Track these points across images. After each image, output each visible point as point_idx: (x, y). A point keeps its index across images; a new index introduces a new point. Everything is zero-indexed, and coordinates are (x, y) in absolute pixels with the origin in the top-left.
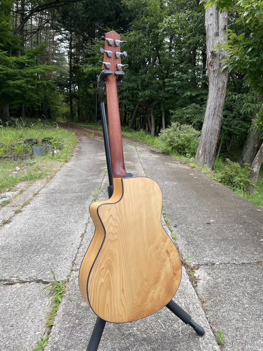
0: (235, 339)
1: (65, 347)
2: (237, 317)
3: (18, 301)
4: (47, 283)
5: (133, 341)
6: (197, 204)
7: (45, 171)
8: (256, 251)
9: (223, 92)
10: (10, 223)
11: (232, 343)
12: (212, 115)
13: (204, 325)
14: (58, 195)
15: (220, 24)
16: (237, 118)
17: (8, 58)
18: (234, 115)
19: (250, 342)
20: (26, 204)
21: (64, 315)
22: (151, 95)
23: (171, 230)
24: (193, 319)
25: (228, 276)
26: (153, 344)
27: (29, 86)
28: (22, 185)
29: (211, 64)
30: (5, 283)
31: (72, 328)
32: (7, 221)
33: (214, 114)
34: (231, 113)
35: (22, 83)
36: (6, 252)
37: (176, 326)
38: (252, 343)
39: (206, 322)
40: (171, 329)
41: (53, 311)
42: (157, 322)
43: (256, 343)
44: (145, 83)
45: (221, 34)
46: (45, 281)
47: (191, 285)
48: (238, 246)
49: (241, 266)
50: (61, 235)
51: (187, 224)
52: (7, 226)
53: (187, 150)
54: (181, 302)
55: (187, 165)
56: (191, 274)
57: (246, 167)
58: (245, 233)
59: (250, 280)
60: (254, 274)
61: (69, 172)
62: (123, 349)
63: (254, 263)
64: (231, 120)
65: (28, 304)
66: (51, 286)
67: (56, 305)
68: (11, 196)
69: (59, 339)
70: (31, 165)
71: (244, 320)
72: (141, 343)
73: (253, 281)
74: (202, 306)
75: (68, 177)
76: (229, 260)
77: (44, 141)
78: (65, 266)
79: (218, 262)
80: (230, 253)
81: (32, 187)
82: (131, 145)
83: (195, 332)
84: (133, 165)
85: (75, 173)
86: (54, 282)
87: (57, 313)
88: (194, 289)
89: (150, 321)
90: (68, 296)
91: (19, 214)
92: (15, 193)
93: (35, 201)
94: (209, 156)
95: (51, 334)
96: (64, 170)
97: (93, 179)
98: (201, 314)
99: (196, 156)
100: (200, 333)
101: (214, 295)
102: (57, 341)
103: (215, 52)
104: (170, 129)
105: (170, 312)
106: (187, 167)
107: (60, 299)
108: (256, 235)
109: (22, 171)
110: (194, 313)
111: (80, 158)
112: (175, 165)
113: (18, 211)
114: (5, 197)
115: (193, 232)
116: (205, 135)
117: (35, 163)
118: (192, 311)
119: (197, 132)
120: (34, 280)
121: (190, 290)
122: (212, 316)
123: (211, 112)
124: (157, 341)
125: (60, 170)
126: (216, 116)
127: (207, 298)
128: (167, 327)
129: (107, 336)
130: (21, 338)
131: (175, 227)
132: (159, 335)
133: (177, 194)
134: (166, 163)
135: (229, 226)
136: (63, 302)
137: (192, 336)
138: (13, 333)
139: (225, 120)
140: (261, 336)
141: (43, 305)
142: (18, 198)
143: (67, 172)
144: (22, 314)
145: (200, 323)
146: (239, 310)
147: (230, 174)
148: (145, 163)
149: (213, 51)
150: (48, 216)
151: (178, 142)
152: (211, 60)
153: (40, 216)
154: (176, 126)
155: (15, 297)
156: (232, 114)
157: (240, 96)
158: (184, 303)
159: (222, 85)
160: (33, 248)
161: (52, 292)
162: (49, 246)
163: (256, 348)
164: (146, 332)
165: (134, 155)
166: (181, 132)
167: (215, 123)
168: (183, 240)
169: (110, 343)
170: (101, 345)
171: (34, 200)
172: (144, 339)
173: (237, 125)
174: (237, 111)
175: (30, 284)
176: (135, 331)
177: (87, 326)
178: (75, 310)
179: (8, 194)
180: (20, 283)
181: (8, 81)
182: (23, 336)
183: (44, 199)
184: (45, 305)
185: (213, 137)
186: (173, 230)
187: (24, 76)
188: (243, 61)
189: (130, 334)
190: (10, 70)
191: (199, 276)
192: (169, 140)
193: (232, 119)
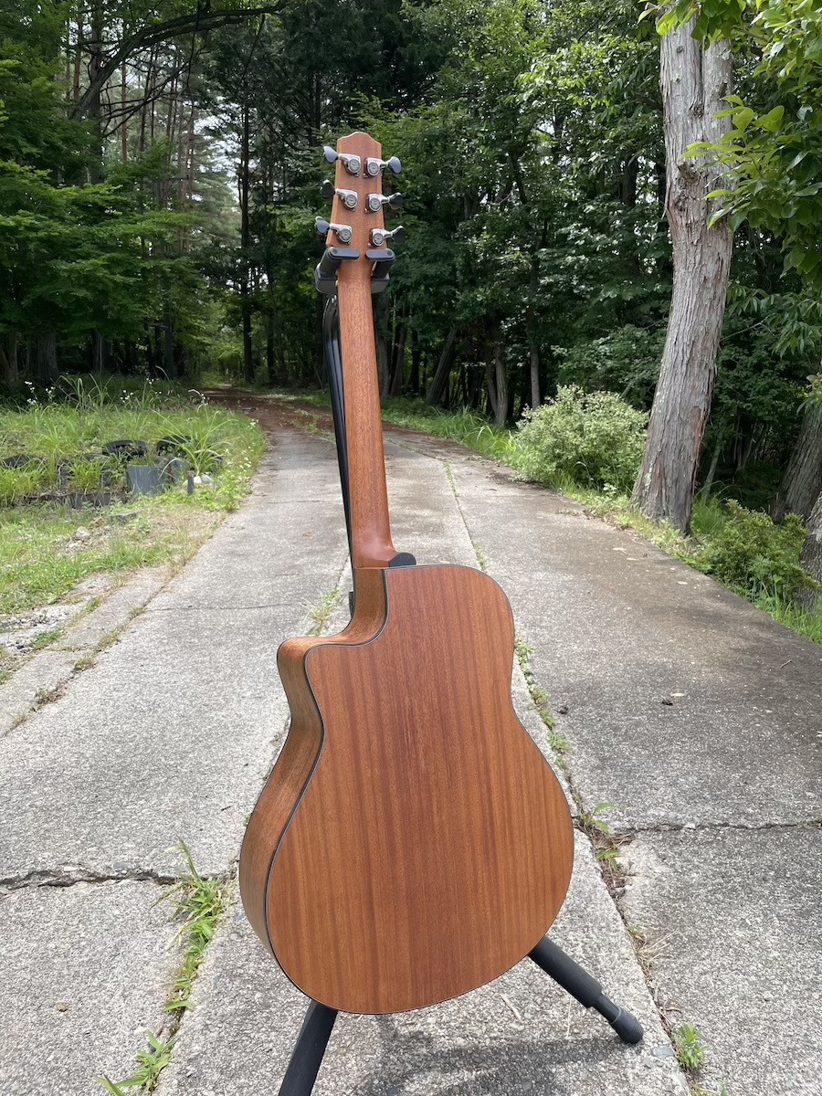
0: (735, 1055)
1: (222, 1074)
2: (746, 988)
3: (82, 935)
4: (170, 881)
5: (424, 1055)
6: (634, 643)
7: (168, 541)
8: (812, 789)
9: (719, 291)
10: (59, 701)
11: (725, 1066)
12: (685, 362)
13: (641, 1011)
14: (204, 614)
15: (708, 79)
16: (764, 371)
17: (54, 190)
18: (755, 362)
19: (781, 1064)
20: (106, 643)
21: (219, 977)
22: (494, 301)
23: (550, 724)
24: (607, 991)
25: (721, 864)
26: (485, 1065)
27: (118, 278)
28: (94, 585)
29: (680, 204)
30: (44, 882)
31: (243, 1015)
32: (51, 693)
33: (691, 359)
34: (747, 353)
35: (96, 267)
36: (46, 789)
37: (555, 1013)
38: (787, 1065)
39: (649, 1002)
40: (540, 1022)
41: (187, 967)
42: (497, 1000)
43: (797, 1066)
44: (477, 264)
45: (711, 110)
46: (163, 875)
47: (607, 892)
48: (757, 774)
49: (764, 834)
50: (214, 736)
51: (599, 706)
52: (50, 709)
53: (604, 473)
54: (575, 942)
55: (606, 520)
56: (607, 857)
57: (790, 525)
58: (779, 733)
59: (789, 878)
60: (802, 857)
61: (238, 543)
62: (393, 1080)
63: (805, 825)
64: (747, 377)
65: (112, 944)
66: (182, 891)
67: (196, 947)
68: (64, 617)
69: (203, 1047)
70: (122, 521)
71: (765, 997)
72: (449, 1063)
73: (798, 879)
74: (637, 955)
75: (235, 560)
76: (725, 816)
77: (162, 446)
78: (223, 830)
79: (692, 820)
80: (729, 793)
81: (124, 591)
82: (431, 459)
83: (612, 1030)
84: (438, 521)
85: (257, 546)
86: (190, 878)
87: (198, 971)
88: (616, 902)
89: (479, 998)
90: (231, 921)
91: (86, 673)
92: (75, 609)
93: (135, 634)
94: (674, 491)
95: (179, 1033)
96: (223, 536)
97: (314, 564)
98: (633, 977)
99: (635, 492)
100: (628, 1036)
101: (675, 921)
102: (196, 1054)
103: (692, 166)
104: (551, 409)
105: (538, 970)
106: (604, 527)
107: (207, 931)
108: (813, 739)
109: (96, 542)
110: (613, 975)
111: (273, 500)
112: (569, 518)
113: (83, 663)
114: (43, 621)
115: (616, 729)
116: (662, 426)
117: (134, 516)
118: (605, 969)
119: (638, 417)
120: (132, 874)
121: (604, 906)
122: (667, 984)
123: (681, 354)
124: (497, 1058)
125: (211, 537)
126: (696, 366)
127: (655, 931)
128: (526, 1015)
129: (346, 1041)
130: (91, 1044)
131: (562, 713)
132: (503, 1040)
133: (573, 610)
134: (542, 514)
135: (729, 712)
136: (218, 940)
137: (603, 1043)
138: (68, 1030)
139: (727, 377)
140: (816, 1045)
141: (156, 948)
142: (84, 624)
143: (232, 543)
144: (95, 973)
145: (629, 1004)
146: (752, 968)
147: (739, 547)
148: (475, 514)
149: (685, 164)
150: (173, 681)
151: (578, 446)
152: (680, 191)
153: (150, 680)
154: (571, 399)
155: (75, 923)
156: (751, 358)
157: (775, 299)
158: (581, 944)
159: (716, 270)
160: (128, 776)
161: (184, 910)
162: (177, 772)
163: (799, 1082)
164: (464, 1029)
165: (439, 488)
166: (587, 415)
167: (694, 387)
168: (587, 753)
169: (354, 1061)
170: (329, 1067)
171: (133, 630)
172: (458, 1052)
173: (764, 392)
174: (766, 349)
175: (119, 884)
176: (431, 1026)
177: (288, 1011)
178: (252, 964)
179: (53, 611)
180: (89, 881)
181: (52, 262)
182: (96, 1039)
183: (161, 626)
184: (162, 948)
185: (687, 432)
186: (556, 722)
187: (103, 247)
188: (778, 194)
189: (416, 1036)
190: (59, 229)
191: (631, 864)
192: (549, 440)
193: (750, 374)
